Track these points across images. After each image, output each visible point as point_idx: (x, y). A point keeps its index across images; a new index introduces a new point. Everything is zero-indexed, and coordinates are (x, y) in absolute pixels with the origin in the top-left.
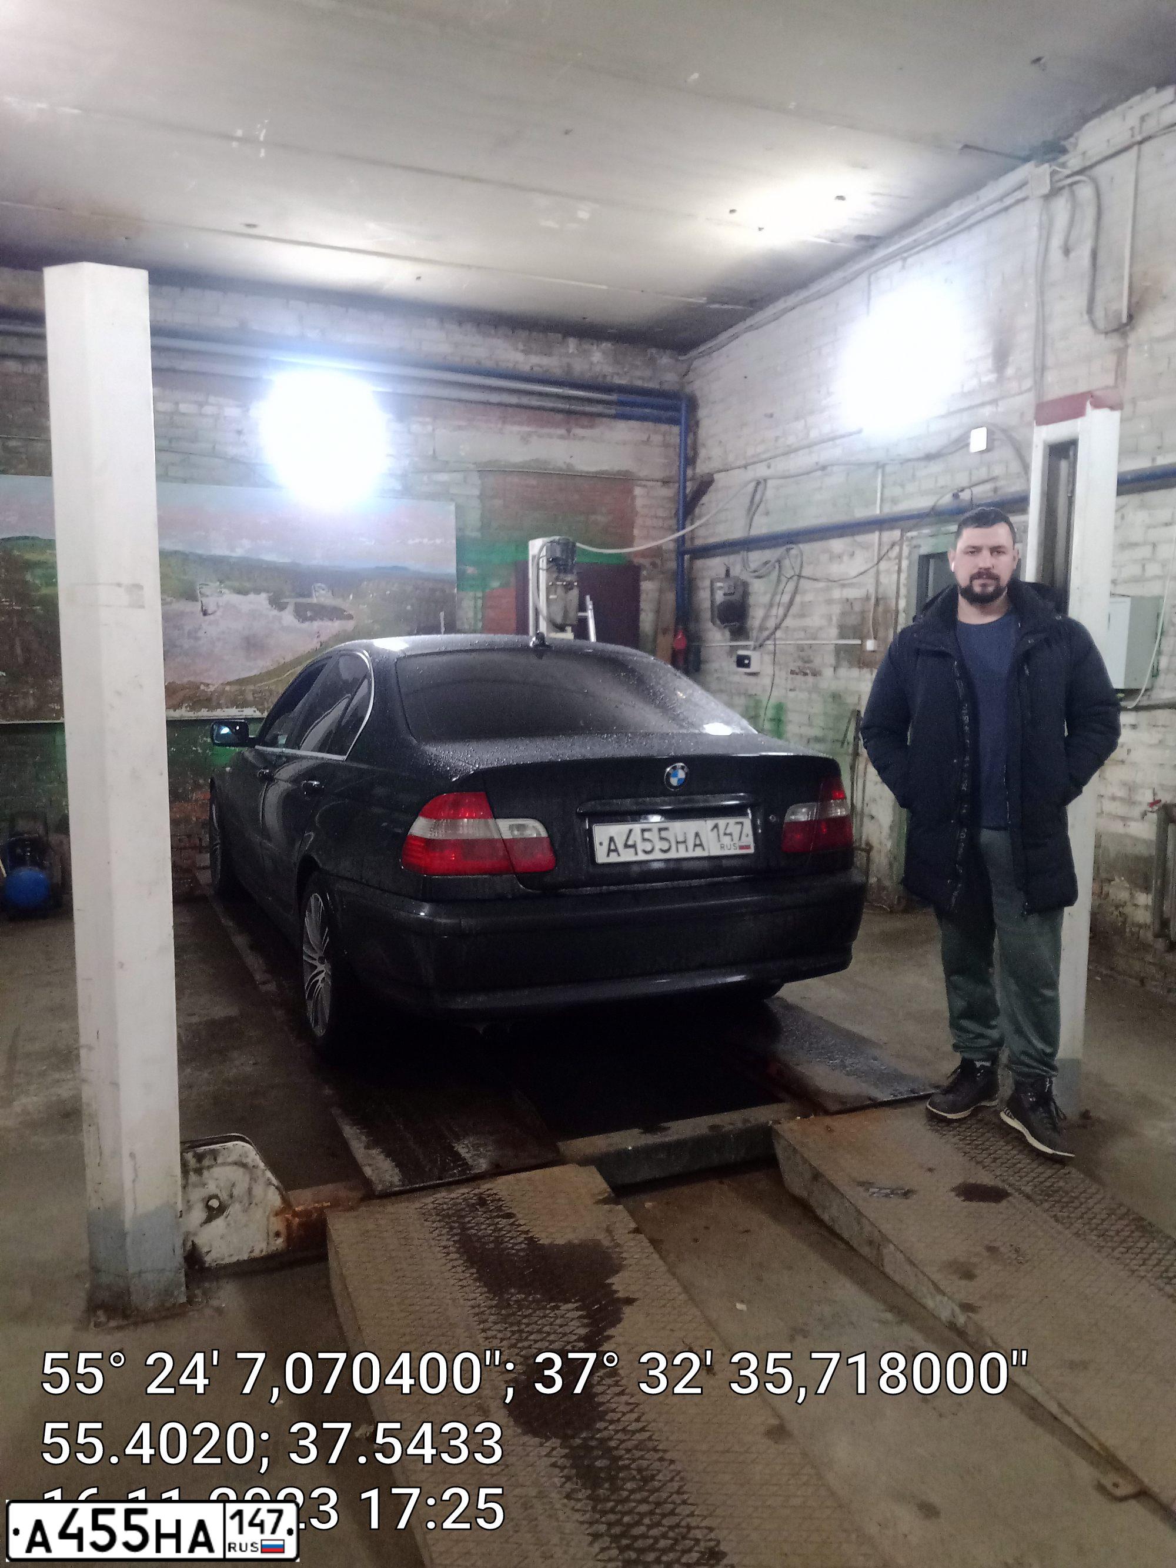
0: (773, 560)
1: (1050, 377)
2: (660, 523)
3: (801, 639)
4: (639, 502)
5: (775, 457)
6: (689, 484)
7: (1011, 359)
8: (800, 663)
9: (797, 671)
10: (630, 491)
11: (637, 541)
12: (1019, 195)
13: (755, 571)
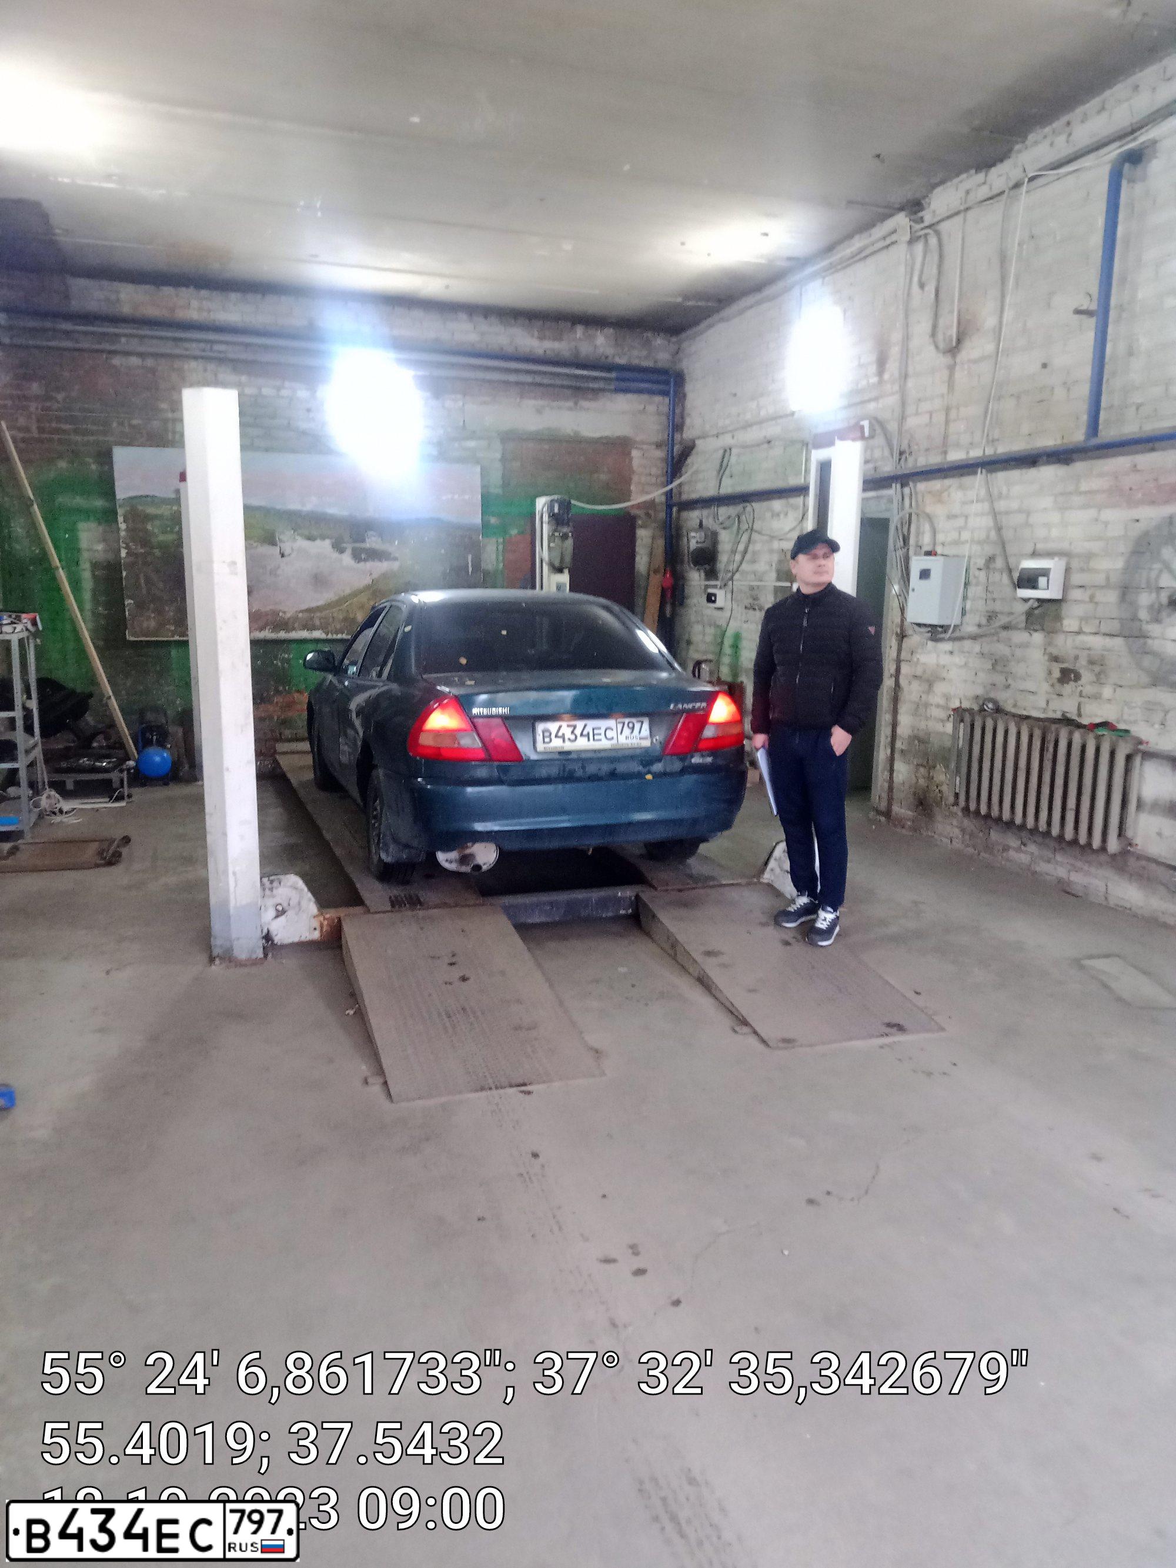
0: (733, 516)
1: (910, 383)
2: (653, 480)
3: (753, 581)
4: (636, 463)
5: (736, 430)
6: (676, 448)
7: (887, 366)
8: (750, 601)
9: (749, 606)
10: (629, 453)
11: (633, 496)
12: (894, 238)
13: (722, 524)
